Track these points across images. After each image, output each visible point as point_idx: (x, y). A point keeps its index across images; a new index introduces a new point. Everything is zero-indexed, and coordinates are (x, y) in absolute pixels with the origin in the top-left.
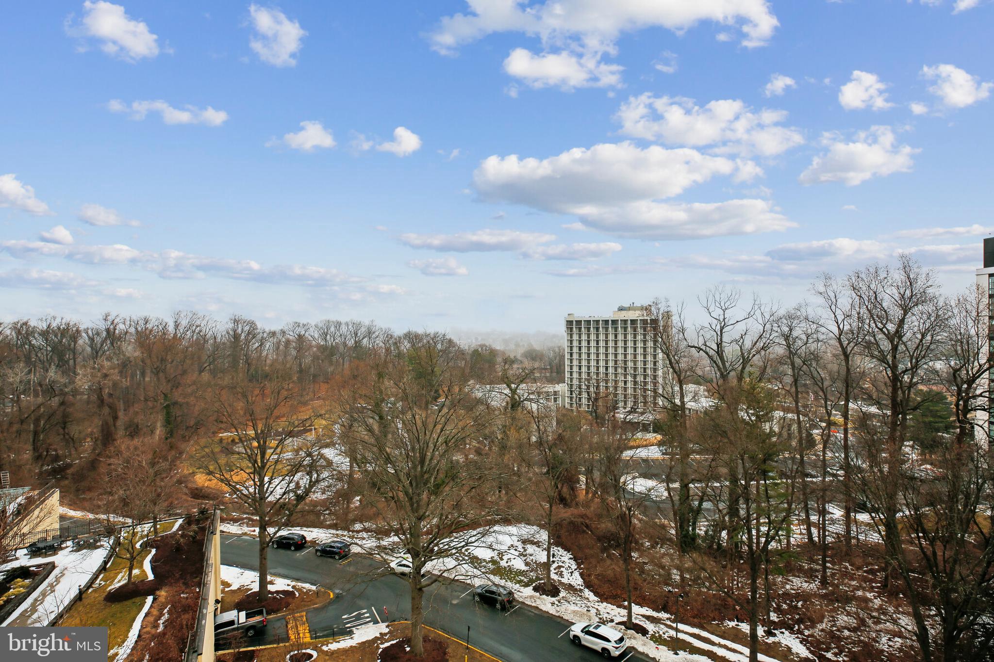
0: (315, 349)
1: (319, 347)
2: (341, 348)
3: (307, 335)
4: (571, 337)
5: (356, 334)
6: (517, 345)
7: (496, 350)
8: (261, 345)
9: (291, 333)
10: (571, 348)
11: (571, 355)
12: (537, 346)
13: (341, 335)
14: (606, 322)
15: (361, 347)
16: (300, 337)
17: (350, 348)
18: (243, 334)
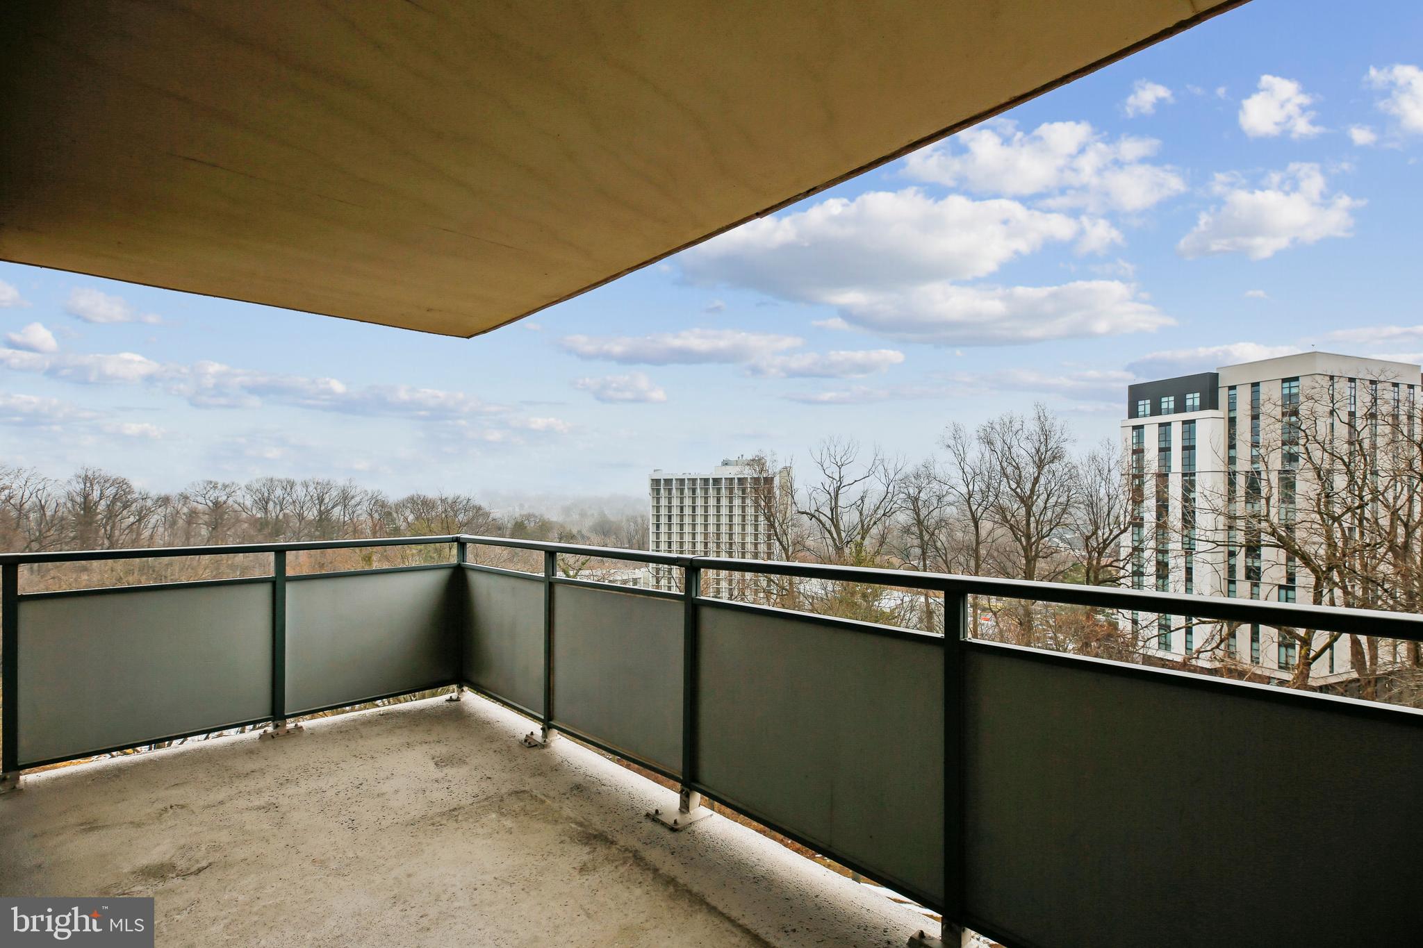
0: (246, 525)
1: (254, 522)
2: (295, 523)
3: (230, 502)
4: (658, 502)
5: (321, 501)
6: (583, 515)
7: (550, 523)
8: (139, 521)
9: (200, 499)
10: (658, 517)
11: (658, 526)
12: (612, 516)
13: (294, 502)
14: (706, 481)
15: (329, 520)
16: (217, 505)
17: (310, 522)
18: (103, 502)
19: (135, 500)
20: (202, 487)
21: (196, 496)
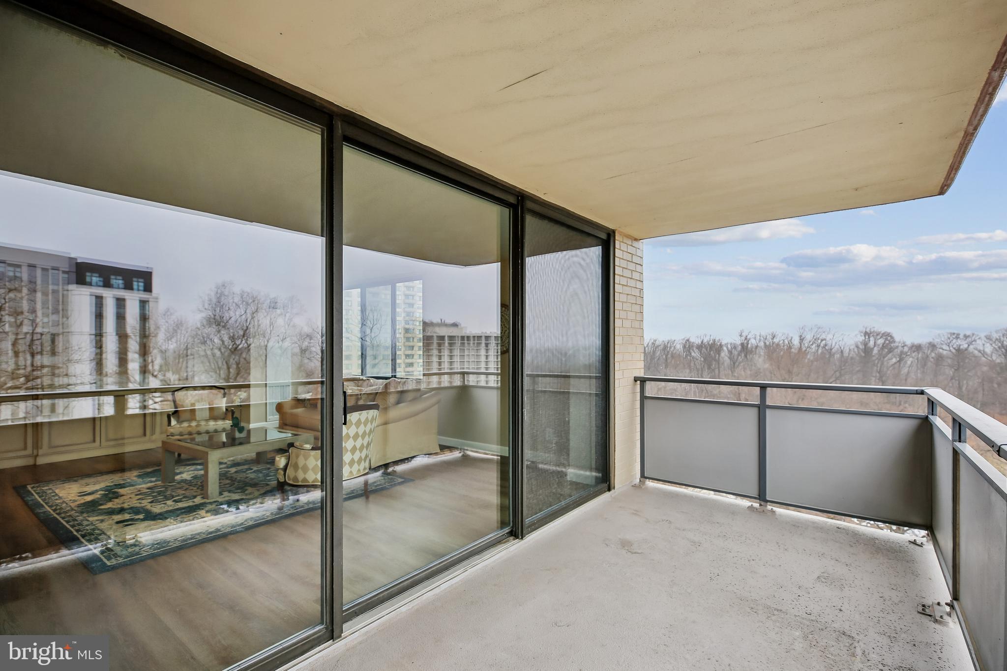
18: (876, 348)
19: (897, 347)
20: (946, 337)
21: (942, 344)
